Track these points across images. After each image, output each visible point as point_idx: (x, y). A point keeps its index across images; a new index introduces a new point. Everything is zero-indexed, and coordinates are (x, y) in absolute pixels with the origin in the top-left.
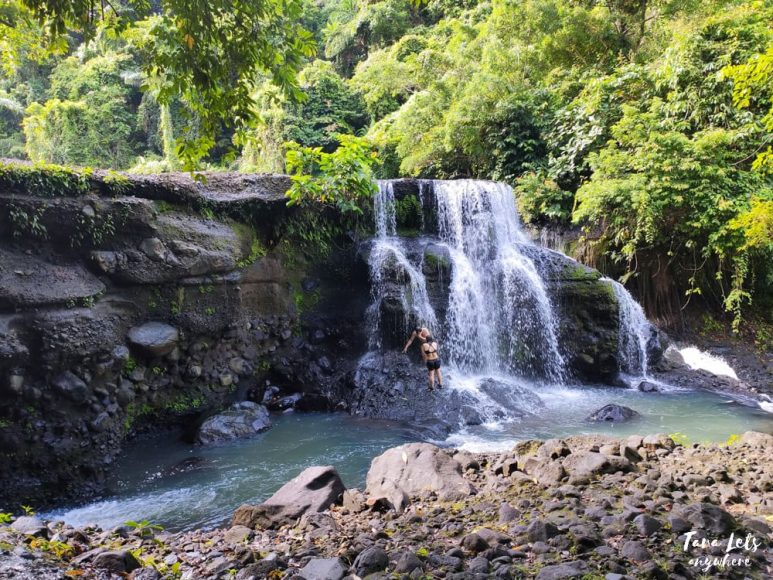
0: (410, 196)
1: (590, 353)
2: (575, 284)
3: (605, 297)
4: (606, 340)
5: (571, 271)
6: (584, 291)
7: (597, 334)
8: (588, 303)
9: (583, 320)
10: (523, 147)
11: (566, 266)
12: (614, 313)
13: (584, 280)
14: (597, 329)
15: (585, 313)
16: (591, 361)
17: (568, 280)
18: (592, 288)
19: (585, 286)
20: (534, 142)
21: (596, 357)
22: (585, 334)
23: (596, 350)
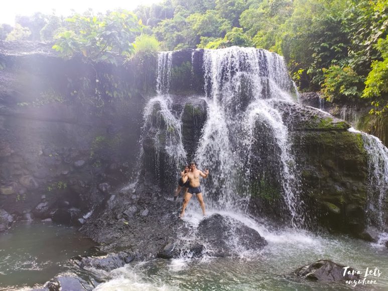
0: (186, 63)
1: (337, 202)
2: (320, 134)
3: (353, 147)
4: (353, 191)
5: (318, 121)
6: (329, 140)
7: (343, 185)
8: (333, 153)
9: (328, 168)
10: (335, 49)
11: (312, 117)
12: (361, 164)
13: (329, 130)
14: (344, 179)
15: (330, 162)
16: (337, 210)
17: (313, 130)
18: (337, 138)
19: (330, 135)
20: (342, 45)
21: (343, 207)
22: (331, 183)
23: (342, 200)
